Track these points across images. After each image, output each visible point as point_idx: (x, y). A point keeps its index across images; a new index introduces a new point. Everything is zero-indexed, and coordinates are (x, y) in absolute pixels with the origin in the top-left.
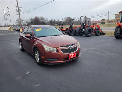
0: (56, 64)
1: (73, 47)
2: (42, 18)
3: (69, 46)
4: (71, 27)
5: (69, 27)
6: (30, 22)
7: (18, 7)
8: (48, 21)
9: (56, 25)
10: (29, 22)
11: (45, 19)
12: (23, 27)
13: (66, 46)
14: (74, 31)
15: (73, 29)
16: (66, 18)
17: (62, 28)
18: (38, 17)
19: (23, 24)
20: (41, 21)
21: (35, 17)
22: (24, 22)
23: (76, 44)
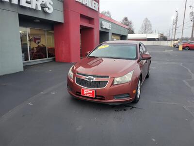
1: (94, 80)
23: (108, 77)
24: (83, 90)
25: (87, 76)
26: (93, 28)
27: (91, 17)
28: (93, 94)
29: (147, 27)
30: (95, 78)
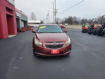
0: (40, 56)
1: (57, 44)
2: (75, 18)
3: (54, 43)
4: (92, 26)
5: (90, 26)
6: (65, 20)
7: (55, 9)
8: (80, 20)
9: (88, 23)
10: (63, 21)
11: (78, 18)
12: (59, 24)
13: (51, 43)
14: (94, 30)
15: (94, 28)
16: (99, 17)
17: (84, 26)
18: (72, 17)
19: (59, 22)
20: (73, 20)
21: (69, 17)
22: (60, 21)
23: (63, 42)
24: (52, 51)
25: (53, 43)
26: (13, 16)
27: (11, 9)
28: (58, 51)
29: (33, 17)
30: (57, 43)
